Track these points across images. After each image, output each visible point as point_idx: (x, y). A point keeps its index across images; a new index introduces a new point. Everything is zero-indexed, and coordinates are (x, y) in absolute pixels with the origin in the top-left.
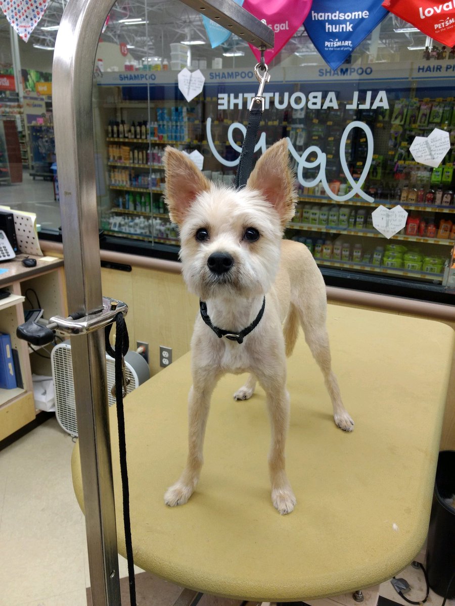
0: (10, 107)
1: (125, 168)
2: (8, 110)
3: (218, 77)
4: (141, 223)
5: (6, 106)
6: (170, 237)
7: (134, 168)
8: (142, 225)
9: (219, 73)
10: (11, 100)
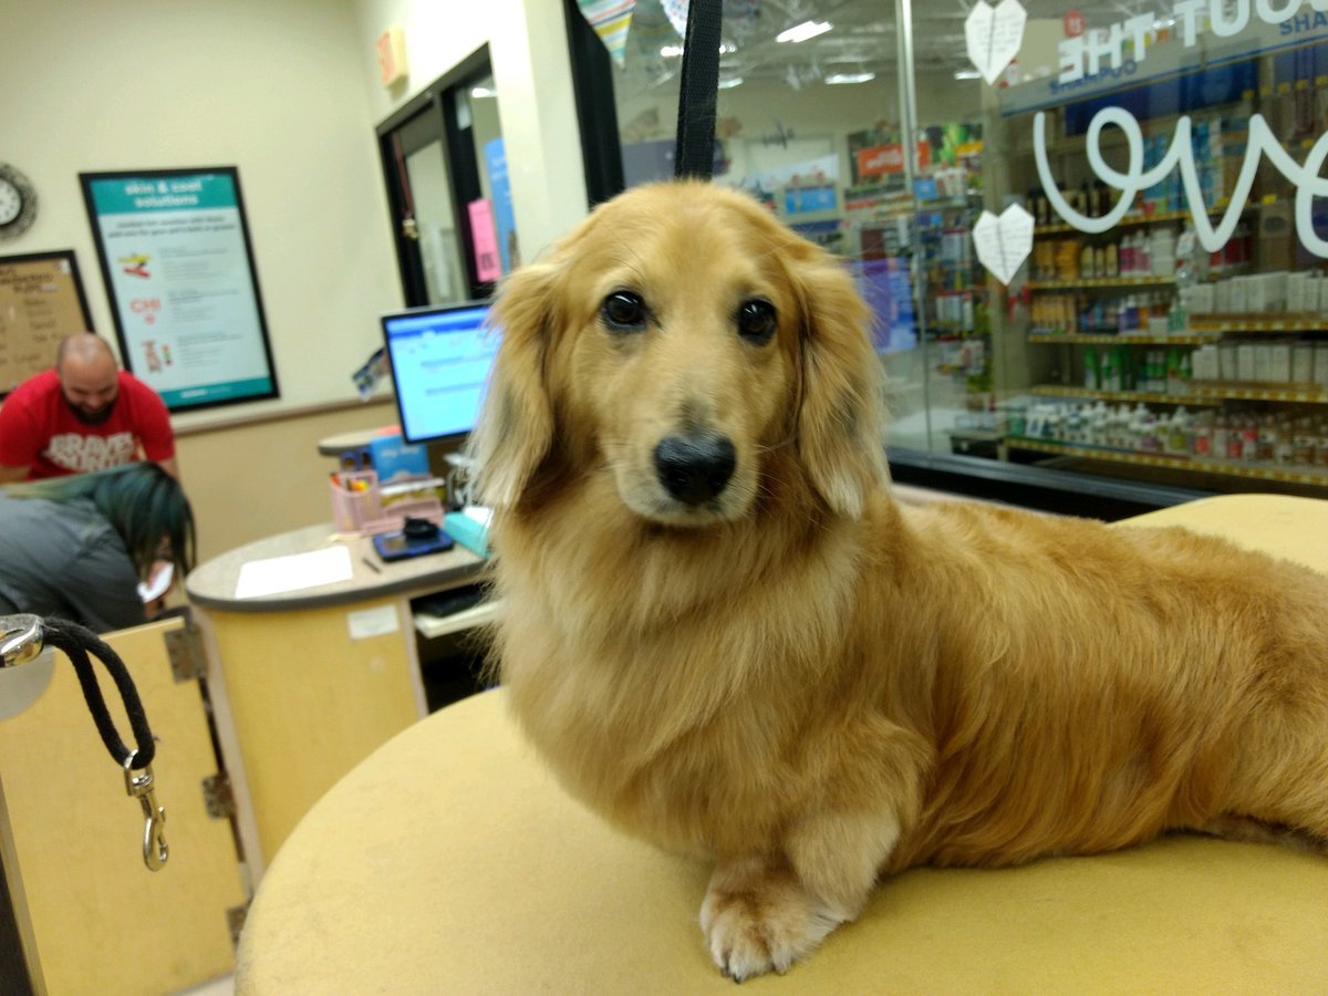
0: (889, 202)
1: (1063, 292)
2: (885, 208)
3: (1303, 27)
4: (1095, 418)
5: (884, 202)
6: (1168, 449)
7: (1086, 290)
8: (1100, 423)
9: (1306, 16)
10: (890, 188)
